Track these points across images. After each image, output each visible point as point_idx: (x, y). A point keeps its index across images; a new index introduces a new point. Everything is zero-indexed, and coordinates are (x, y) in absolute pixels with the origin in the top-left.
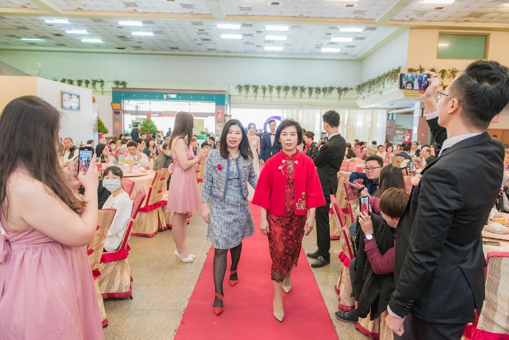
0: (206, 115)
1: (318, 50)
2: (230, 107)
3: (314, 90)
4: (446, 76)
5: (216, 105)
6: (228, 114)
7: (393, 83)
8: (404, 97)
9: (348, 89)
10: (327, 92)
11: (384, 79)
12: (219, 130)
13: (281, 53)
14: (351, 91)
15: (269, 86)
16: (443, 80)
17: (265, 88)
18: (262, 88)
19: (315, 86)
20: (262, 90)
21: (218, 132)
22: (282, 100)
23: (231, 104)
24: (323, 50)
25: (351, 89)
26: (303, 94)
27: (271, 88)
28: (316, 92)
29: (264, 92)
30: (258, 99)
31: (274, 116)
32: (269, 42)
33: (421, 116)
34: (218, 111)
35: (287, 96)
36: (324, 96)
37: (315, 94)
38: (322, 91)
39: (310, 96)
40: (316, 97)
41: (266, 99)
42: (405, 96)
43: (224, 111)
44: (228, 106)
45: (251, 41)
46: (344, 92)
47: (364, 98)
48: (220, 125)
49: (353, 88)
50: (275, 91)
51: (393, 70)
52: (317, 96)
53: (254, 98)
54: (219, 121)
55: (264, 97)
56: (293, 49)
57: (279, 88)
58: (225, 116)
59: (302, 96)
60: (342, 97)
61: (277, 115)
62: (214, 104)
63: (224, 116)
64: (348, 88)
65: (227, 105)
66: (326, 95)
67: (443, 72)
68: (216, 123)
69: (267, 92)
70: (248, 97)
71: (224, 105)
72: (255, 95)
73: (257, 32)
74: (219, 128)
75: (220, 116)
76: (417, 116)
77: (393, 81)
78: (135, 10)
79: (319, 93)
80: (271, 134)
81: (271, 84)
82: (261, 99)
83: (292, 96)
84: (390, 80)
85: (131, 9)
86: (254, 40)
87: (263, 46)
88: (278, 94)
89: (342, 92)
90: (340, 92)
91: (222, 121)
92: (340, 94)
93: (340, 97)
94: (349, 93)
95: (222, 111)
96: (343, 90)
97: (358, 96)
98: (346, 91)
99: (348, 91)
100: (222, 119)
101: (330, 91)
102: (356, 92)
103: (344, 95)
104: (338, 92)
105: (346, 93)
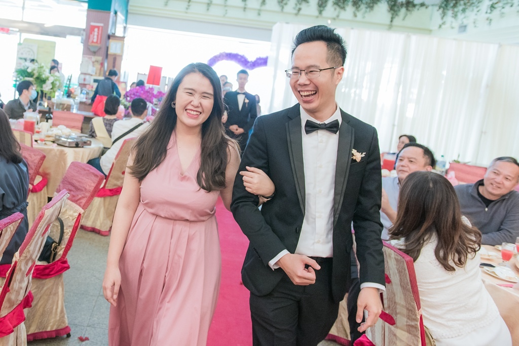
0: (61, 32)
2: (126, 21)
5: (89, 7)
9: (414, 6)
12: (90, 72)
14: (423, 8)
21: (87, 77)
22: (251, 15)
23: (129, 16)
25: (422, 5)
26: (304, 6)
30: (193, 8)
34: (93, 24)
35: (264, 8)
36: (355, 16)
37: (332, 9)
38: (351, 3)
39: (320, 12)
40: (334, 15)
41: (214, 11)
43: (107, 25)
44: (121, 17)
46: (403, 10)
47: (463, 28)
48: (94, 58)
49: (427, 3)
52: (336, 13)
54: (92, 49)
55: (209, 5)
58: (109, 37)
59: (300, 9)
60: (398, 21)
61: (234, 52)
62: (86, 6)
63: (105, 37)
64: (416, 2)
65: (116, 13)
66: (359, 14)
68: (84, 53)
71: (109, 9)
74: (91, 67)
75: (95, 37)
79: (343, 8)
80: (239, 93)
83: (278, 8)
89: (399, 10)
90: (394, 11)
91: (100, 48)
92: (393, 14)
93: (391, 21)
94: (417, 15)
95: (102, 25)
96: (402, 5)
97: (444, 23)
98: (410, 8)
99: (413, 9)
100: (99, 45)
101: (371, 5)
102: (437, 14)
103: (404, 19)
104: (389, 9)
105: (408, 13)
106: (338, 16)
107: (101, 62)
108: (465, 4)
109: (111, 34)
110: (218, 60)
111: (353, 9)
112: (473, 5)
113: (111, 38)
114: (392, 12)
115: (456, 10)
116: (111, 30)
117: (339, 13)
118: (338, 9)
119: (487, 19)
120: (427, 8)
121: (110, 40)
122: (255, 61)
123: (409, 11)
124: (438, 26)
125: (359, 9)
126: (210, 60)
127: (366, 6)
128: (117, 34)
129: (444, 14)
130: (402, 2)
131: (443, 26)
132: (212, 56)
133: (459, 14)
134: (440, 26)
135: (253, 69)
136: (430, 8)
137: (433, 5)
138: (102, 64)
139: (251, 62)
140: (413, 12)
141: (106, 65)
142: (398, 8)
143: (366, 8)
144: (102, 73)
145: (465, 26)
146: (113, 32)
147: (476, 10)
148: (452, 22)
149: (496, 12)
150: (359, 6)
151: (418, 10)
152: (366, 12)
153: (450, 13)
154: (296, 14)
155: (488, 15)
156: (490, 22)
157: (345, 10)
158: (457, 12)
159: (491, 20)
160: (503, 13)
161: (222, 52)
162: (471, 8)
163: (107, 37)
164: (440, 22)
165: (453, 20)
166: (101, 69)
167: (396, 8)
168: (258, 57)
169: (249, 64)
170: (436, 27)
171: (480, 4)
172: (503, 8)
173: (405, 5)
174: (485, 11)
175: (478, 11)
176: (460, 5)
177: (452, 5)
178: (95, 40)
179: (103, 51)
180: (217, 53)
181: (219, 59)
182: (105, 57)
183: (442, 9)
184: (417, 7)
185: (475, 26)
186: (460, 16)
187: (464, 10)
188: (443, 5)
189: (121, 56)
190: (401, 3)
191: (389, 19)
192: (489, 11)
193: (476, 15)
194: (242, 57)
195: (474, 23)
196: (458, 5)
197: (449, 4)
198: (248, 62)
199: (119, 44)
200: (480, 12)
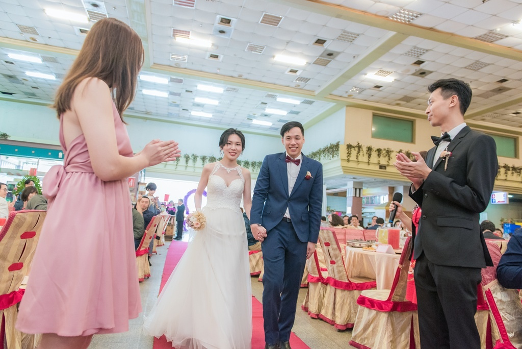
1: (250, 122)
2: (144, 176)
3: (243, 164)
4: (381, 155)
6: (142, 182)
7: (332, 158)
8: (342, 173)
10: (256, 167)
11: (320, 155)
13: (209, 121)
15: (193, 155)
16: (380, 159)
17: (189, 157)
18: (185, 156)
19: (244, 160)
20: (185, 159)
24: (255, 122)
27: (195, 158)
28: (244, 166)
29: (187, 161)
30: (179, 168)
32: (198, 105)
33: (354, 196)
38: (251, 166)
41: (189, 169)
42: (344, 172)
43: (137, 178)
45: (178, 103)
50: (199, 161)
51: (331, 145)
53: (175, 167)
55: (186, 167)
56: (223, 117)
57: (204, 159)
58: (138, 183)
63: (136, 183)
67: (379, 151)
69: (190, 162)
70: (167, 166)
72: (176, 164)
73: (187, 91)
75: (131, 183)
76: (350, 196)
77: (331, 156)
78: (34, 39)
79: (248, 168)
81: (195, 153)
82: (184, 168)
84: (327, 156)
85: (28, 36)
86: (181, 101)
87: (190, 110)
88: (203, 165)
91: (134, 189)
95: (135, 178)
100: (133, 187)
107: (134, 195)
111: (252, 168)
116: (139, 180)
132: (188, 191)
141: (137, 197)
144: (135, 200)
178: (131, 185)
182: (136, 193)
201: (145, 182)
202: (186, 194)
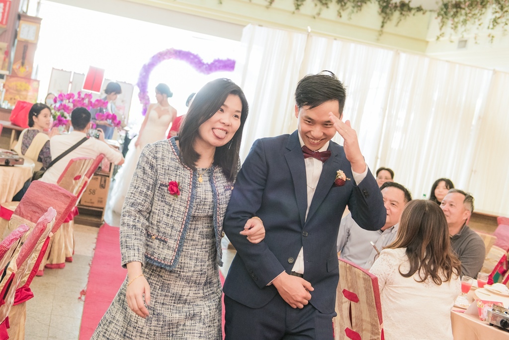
6: (31, 13)
9: (410, 9)
14: (420, 13)
25: (419, 9)
31: (178, 48)
36: (340, 15)
39: (298, 7)
40: (314, 12)
46: (397, 14)
47: (463, 43)
49: (424, 7)
52: (317, 10)
58: (19, 17)
60: (390, 26)
61: (185, 49)
63: (13, 16)
64: (412, 5)
66: (344, 14)
89: (392, 14)
90: (386, 13)
91: (5, 31)
92: (384, 18)
93: (382, 26)
94: (412, 21)
96: (396, 7)
97: (442, 35)
98: (404, 13)
99: (408, 13)
100: (5, 27)
101: (359, 4)
102: (436, 22)
103: (397, 25)
104: (380, 11)
105: (403, 18)
106: (319, 14)
107: (6, 50)
108: (466, 14)
109: (21, 13)
110: (164, 59)
111: (338, 7)
112: (475, 17)
113: (22, 18)
114: (383, 15)
115: (456, 20)
116: (22, 7)
117: (320, 10)
118: (319, 4)
119: (489, 36)
120: (424, 13)
121: (21, 22)
122: (212, 64)
123: (404, 15)
124: (436, 38)
125: (345, 8)
126: (153, 57)
127: (353, 4)
128: (29, 14)
129: (443, 23)
130: (396, 3)
131: (441, 39)
132: (155, 52)
133: (459, 26)
134: (438, 38)
135: (208, 73)
136: (428, 14)
137: (431, 11)
138: (7, 53)
139: (207, 64)
140: (407, 17)
141: (13, 54)
142: (391, 10)
143: (354, 7)
144: (6, 65)
145: (466, 41)
146: (25, 10)
147: (477, 23)
148: (451, 35)
149: (499, 28)
150: (345, 4)
151: (414, 15)
152: (353, 12)
153: (450, 22)
154: (267, 7)
155: (490, 31)
156: (492, 40)
157: (328, 7)
158: (457, 23)
159: (493, 37)
160: (506, 30)
161: (169, 48)
162: (472, 20)
163: (17, 17)
164: (438, 33)
165: (452, 31)
166: (5, 60)
167: (388, 11)
168: (217, 58)
169: (204, 66)
170: (434, 39)
171: (482, 17)
172: (506, 24)
173: (399, 8)
174: (487, 26)
175: (480, 25)
176: (461, 15)
177: (452, 13)
179: (10, 35)
180: (163, 49)
181: (165, 57)
182: (12, 43)
183: (441, 17)
184: (413, 12)
185: (476, 43)
186: (461, 28)
187: (465, 22)
188: (442, 13)
189: (34, 45)
190: (394, 5)
191: (380, 24)
192: (491, 26)
193: (478, 28)
194: (196, 57)
195: (475, 38)
196: (459, 14)
197: (449, 12)
198: (203, 64)
199: (33, 27)
200: (482, 25)
201: (40, 16)
202: (147, 61)
